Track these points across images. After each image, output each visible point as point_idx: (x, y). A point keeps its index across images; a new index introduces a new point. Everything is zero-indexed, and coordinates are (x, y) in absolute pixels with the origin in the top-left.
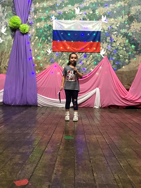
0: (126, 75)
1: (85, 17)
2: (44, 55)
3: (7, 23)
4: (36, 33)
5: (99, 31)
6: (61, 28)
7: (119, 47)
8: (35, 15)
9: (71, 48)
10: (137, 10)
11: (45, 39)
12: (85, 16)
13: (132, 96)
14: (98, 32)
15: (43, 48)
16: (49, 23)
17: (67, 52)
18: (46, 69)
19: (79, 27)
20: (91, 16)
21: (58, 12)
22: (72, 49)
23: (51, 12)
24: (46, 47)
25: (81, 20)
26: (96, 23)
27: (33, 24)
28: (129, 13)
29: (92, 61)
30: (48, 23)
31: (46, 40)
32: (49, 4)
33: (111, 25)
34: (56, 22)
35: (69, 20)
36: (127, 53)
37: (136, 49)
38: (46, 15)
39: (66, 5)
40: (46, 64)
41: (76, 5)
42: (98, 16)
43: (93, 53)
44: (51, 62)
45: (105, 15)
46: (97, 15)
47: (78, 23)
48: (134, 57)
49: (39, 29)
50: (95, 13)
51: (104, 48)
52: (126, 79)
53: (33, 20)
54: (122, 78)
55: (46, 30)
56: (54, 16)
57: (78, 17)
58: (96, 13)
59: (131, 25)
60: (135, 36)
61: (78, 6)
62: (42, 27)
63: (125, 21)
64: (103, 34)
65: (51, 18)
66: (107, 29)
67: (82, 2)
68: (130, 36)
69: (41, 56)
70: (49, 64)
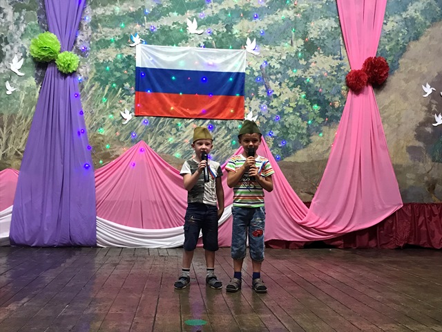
0: (302, 171)
1: (210, 41)
2: (113, 124)
3: (25, 49)
4: (96, 74)
5: (242, 71)
6: (155, 63)
7: (285, 108)
8: (93, 33)
9: (179, 109)
10: (323, 29)
11: (117, 88)
12: (210, 38)
13: (317, 217)
14: (238, 73)
15: (112, 107)
16: (126, 51)
17: (169, 117)
18: (118, 156)
19: (196, 63)
20: (223, 38)
21: (147, 28)
22: (179, 112)
23: (132, 26)
24: (119, 105)
25: (199, 46)
26: (234, 55)
27: (88, 51)
28: (305, 34)
29: (225, 139)
30: (124, 51)
31: (119, 90)
32: (126, 9)
33: (268, 60)
34: (143, 49)
35: (173, 45)
36: (303, 122)
37: (323, 113)
38: (119, 34)
39: (166, 12)
40: (118, 144)
41: (189, 13)
42: (238, 40)
43: (228, 122)
44: (132, 141)
45: (253, 36)
46: (237, 36)
47: (193, 53)
48: (318, 131)
49: (102, 63)
50: (231, 32)
51: (253, 110)
52: (304, 180)
53: (89, 42)
54: (293, 176)
55: (120, 66)
56: (138, 36)
57: (193, 39)
58: (234, 33)
59: (310, 61)
60: (319, 86)
61: (193, 15)
62: (109, 61)
63: (297, 52)
64: (250, 78)
65: (132, 40)
66: (259, 69)
67: (202, 7)
68: (309, 85)
69: (106, 127)
70: (126, 144)
